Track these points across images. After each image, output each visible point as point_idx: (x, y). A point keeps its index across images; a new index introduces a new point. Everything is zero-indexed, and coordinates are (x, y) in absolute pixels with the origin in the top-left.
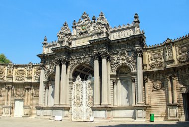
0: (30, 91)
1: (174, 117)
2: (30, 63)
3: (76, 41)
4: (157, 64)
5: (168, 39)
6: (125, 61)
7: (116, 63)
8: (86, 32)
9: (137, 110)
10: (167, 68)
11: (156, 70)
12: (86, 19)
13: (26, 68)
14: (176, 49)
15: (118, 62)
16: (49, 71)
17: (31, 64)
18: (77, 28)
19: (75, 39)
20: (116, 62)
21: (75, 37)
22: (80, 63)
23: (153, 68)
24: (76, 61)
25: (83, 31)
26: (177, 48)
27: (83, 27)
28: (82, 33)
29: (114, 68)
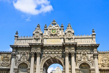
4: (106, 64)
6: (86, 60)
8: (56, 35)
12: (56, 26)
15: (81, 60)
16: (20, 60)
18: (49, 30)
20: (79, 60)
22: (51, 57)
23: (104, 67)
24: (47, 55)
25: (53, 34)
27: (54, 31)
28: (52, 35)
29: (78, 64)
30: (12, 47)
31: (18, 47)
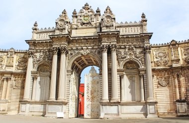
0: (9, 82)
1: (184, 113)
2: (12, 48)
3: (77, 30)
4: (162, 62)
5: (173, 41)
6: (133, 57)
7: (124, 58)
8: (89, 23)
9: (149, 105)
10: (173, 66)
11: (161, 68)
12: (89, 10)
13: (6, 54)
14: (181, 50)
15: (125, 57)
16: (39, 60)
17: (12, 50)
18: (79, 17)
19: (76, 29)
20: (123, 56)
21: (76, 27)
22: (82, 54)
23: (158, 66)
24: (76, 51)
25: (85, 22)
26: (183, 49)
27: (86, 18)
28: (84, 24)
29: (121, 63)
30: (28, 43)
31: (37, 42)
